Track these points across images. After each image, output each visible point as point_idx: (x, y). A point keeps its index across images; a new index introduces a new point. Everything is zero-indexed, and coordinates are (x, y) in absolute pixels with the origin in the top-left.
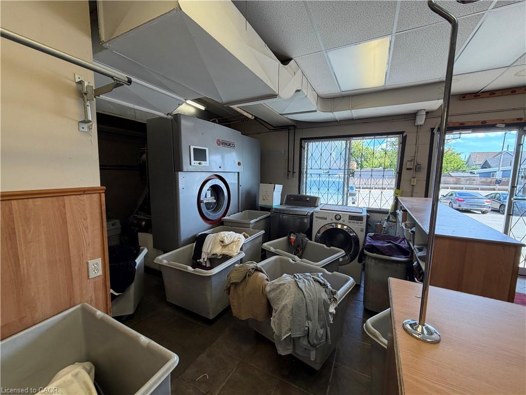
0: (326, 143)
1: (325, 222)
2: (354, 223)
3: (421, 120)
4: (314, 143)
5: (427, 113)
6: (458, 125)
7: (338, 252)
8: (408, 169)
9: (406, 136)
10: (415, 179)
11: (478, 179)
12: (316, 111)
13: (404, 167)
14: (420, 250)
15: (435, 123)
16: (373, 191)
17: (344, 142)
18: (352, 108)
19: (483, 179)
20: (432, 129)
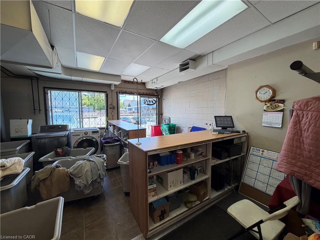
0: (65, 92)
1: (79, 137)
2: (94, 134)
3: (113, 88)
4: (56, 91)
5: (115, 85)
6: (124, 92)
7: (92, 149)
8: (110, 108)
9: (108, 94)
10: (113, 113)
11: (128, 111)
12: (61, 74)
13: (108, 107)
14: (124, 138)
15: (118, 90)
16: (90, 119)
17: (77, 93)
18: (83, 77)
19: (129, 111)
20: (117, 92)
